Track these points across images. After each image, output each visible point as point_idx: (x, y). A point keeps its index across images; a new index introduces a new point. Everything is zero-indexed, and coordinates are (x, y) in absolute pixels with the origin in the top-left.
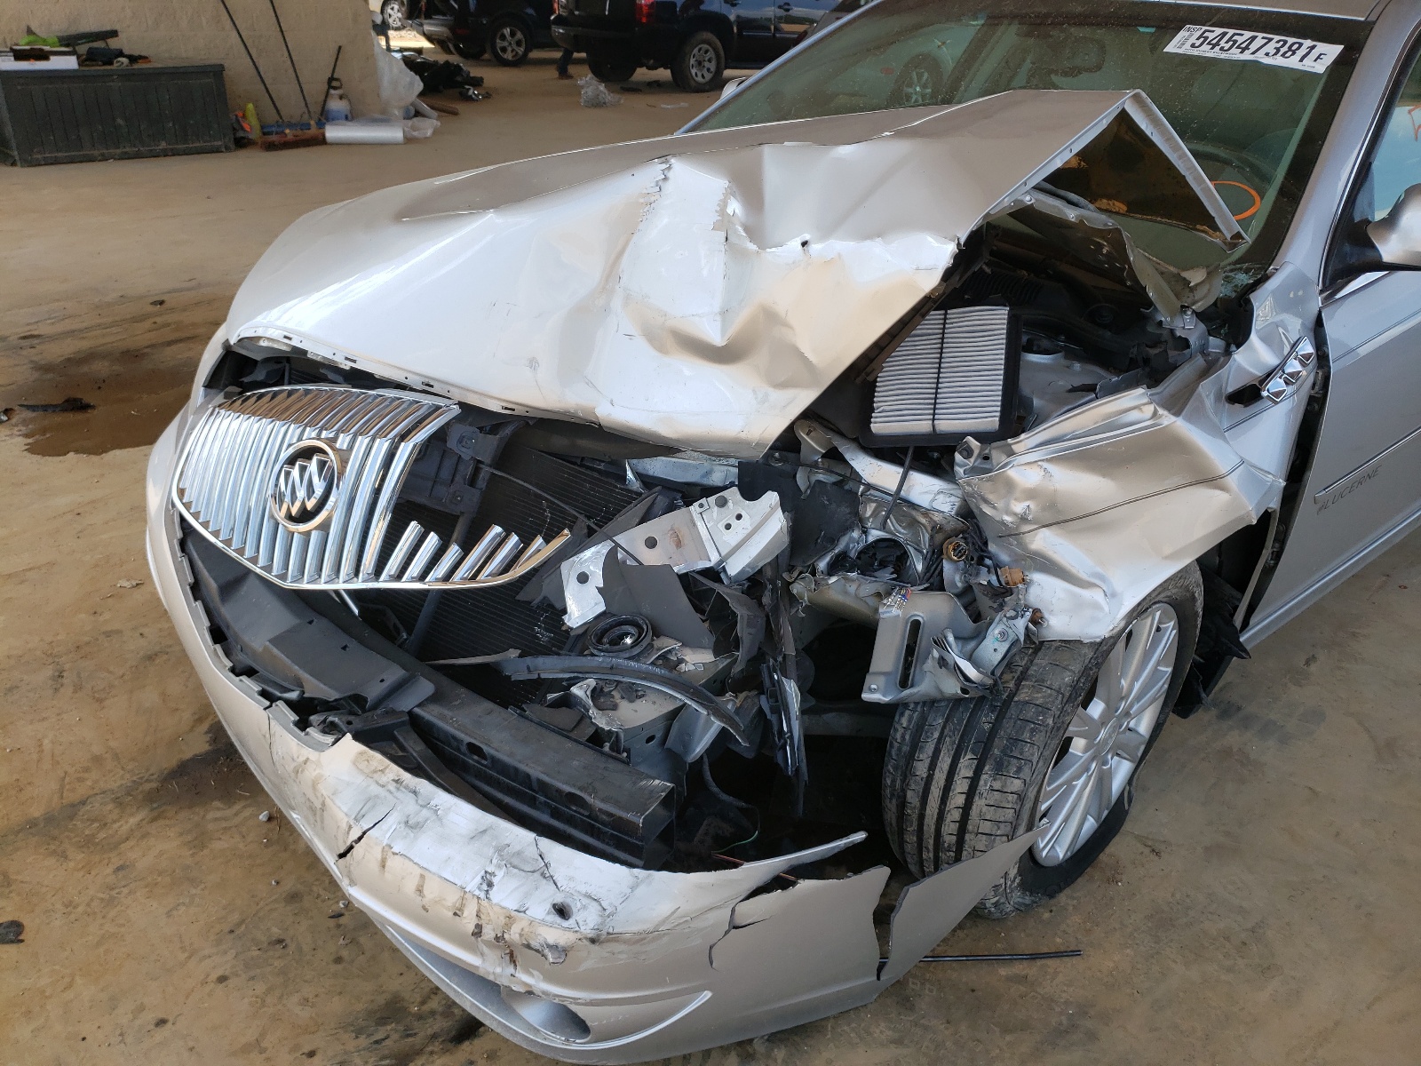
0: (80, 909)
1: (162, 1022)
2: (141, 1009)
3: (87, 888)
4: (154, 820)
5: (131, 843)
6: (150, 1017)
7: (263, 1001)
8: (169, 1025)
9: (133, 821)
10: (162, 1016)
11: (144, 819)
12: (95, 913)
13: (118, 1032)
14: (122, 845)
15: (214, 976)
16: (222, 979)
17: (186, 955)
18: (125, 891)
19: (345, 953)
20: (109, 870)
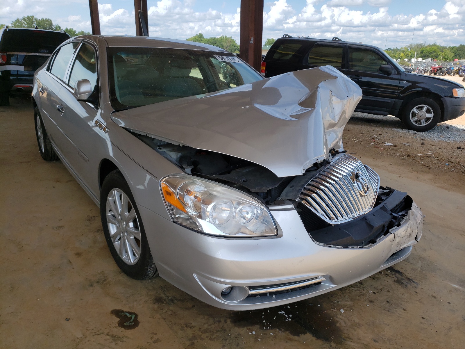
0: (395, 346)
1: (423, 318)
2: (421, 323)
3: (387, 347)
4: (350, 339)
5: (363, 342)
6: (423, 321)
7: (406, 302)
8: (423, 317)
9: (352, 344)
10: (421, 319)
11: (351, 342)
12: (395, 342)
13: (430, 325)
14: (365, 344)
15: (405, 311)
16: (404, 310)
17: (400, 318)
18: (384, 337)
19: (386, 290)
20: (378, 344)
